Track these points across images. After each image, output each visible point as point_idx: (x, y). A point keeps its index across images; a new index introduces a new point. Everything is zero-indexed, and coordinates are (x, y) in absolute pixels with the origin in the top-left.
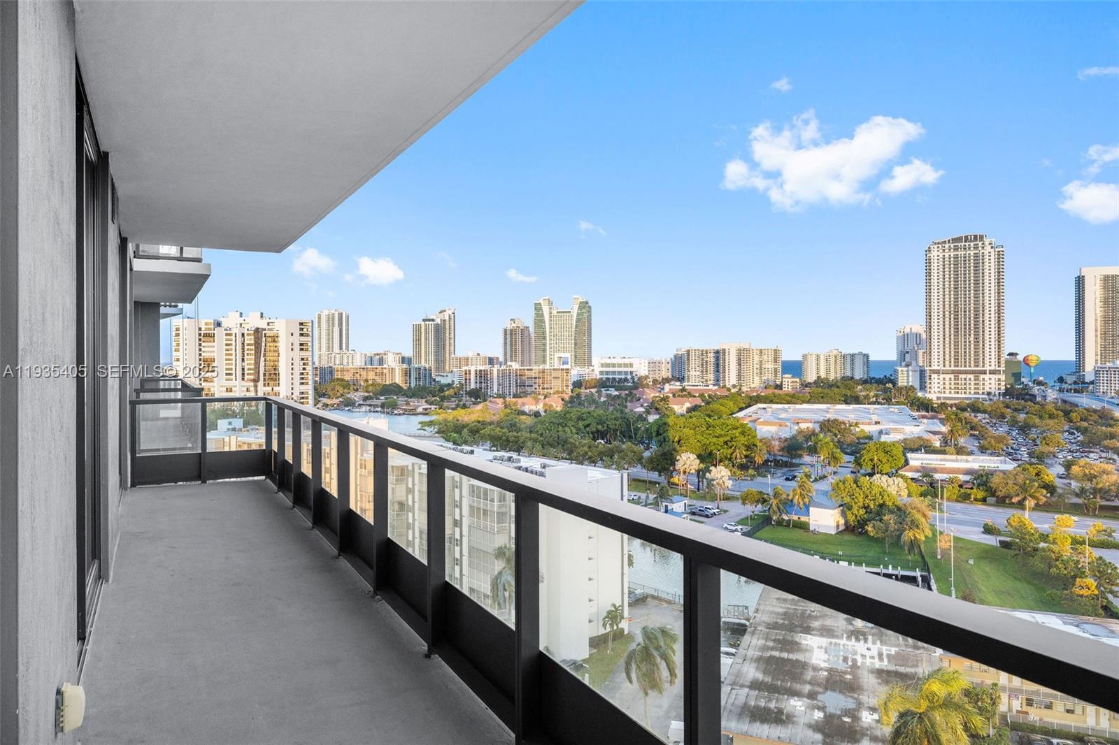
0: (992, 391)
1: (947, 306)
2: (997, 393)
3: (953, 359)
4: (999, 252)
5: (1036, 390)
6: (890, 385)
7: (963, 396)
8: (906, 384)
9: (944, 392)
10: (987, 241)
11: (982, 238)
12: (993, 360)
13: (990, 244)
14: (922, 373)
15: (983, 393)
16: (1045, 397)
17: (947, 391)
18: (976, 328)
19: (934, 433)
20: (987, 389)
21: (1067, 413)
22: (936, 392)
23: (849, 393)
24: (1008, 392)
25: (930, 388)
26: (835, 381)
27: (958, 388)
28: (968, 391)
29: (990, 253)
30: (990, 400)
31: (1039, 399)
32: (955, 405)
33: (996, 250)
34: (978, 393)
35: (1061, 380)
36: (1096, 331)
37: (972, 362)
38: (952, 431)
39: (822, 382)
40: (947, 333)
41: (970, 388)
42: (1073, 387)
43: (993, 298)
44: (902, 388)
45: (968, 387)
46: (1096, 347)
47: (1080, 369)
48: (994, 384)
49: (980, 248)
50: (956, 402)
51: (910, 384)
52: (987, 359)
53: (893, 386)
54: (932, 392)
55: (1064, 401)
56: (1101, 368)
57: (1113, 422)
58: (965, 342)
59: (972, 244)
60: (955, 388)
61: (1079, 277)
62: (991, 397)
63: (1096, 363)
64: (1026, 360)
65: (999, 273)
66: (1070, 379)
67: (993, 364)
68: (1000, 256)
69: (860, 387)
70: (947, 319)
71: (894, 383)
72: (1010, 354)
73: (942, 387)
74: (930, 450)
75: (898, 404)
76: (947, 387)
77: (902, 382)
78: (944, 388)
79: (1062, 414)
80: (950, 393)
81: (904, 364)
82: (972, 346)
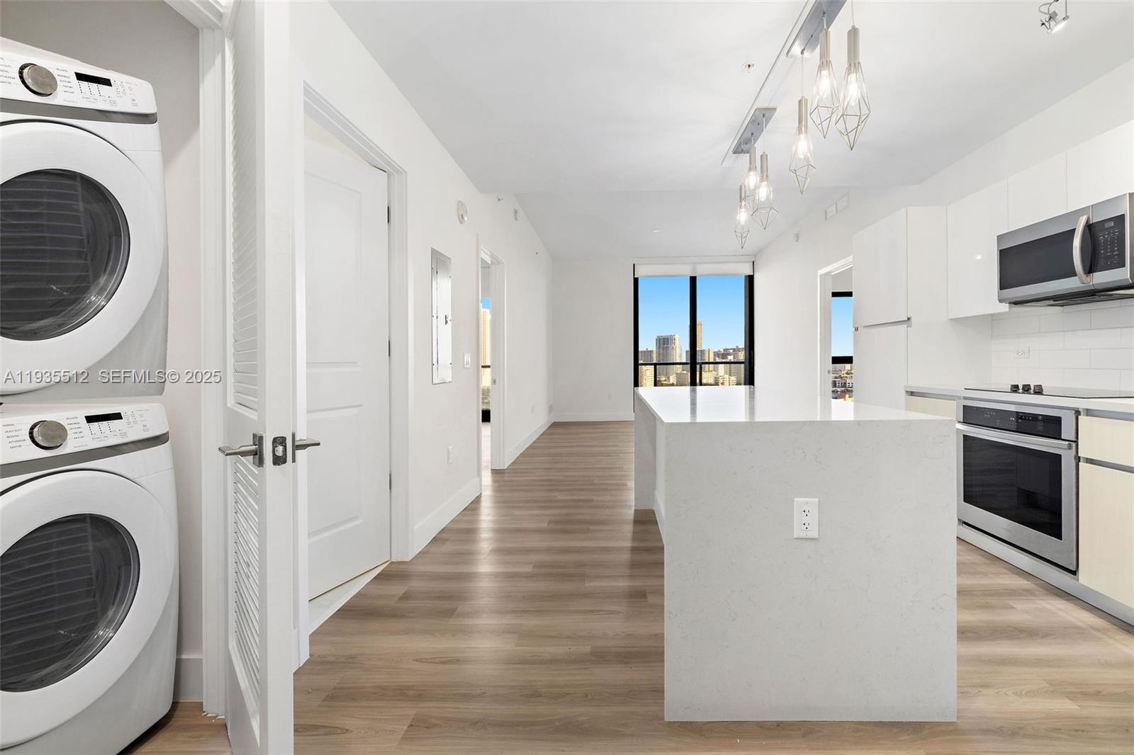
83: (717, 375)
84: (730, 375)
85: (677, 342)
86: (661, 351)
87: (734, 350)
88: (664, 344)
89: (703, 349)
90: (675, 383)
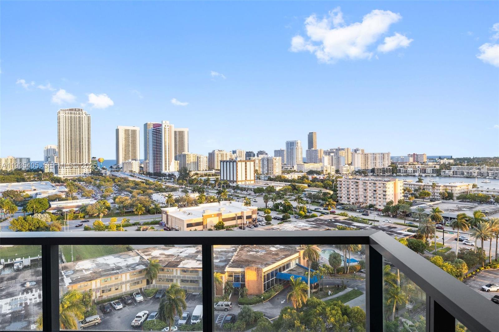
0: (86, 172)
1: (67, 137)
2: (88, 174)
3: (70, 160)
4: (88, 117)
5: (103, 171)
6: (41, 172)
7: (75, 175)
8: (49, 171)
9: (66, 174)
10: (84, 112)
11: (82, 110)
12: (86, 160)
14: (56, 167)
15: (83, 174)
16: (106, 174)
17: (68, 174)
18: (80, 147)
19: (62, 192)
20: (84, 172)
21: (114, 180)
22: (62, 174)
23: (19, 177)
24: (92, 173)
25: (60, 172)
26: (11, 172)
27: (72, 172)
28: (76, 173)
30: (86, 176)
31: (104, 175)
32: (71, 179)
34: (81, 174)
35: (111, 167)
36: (123, 149)
37: (78, 161)
38: (70, 190)
39: (3, 172)
40: (67, 149)
41: (77, 172)
42: (115, 170)
43: (86, 135)
44: (47, 173)
45: (77, 171)
46: (123, 155)
47: (117, 163)
48: (87, 170)
50: (72, 178)
51: (51, 171)
52: (84, 160)
53: (43, 173)
54: (61, 174)
55: (113, 175)
56: (124, 162)
58: (75, 153)
59: (78, 112)
60: (71, 172)
61: (117, 129)
62: (86, 175)
64: (99, 160)
65: (89, 125)
66: (115, 167)
67: (86, 162)
68: (89, 119)
69: (25, 174)
70: (67, 143)
71: (43, 171)
72: (93, 158)
73: (65, 172)
74: (60, 199)
75: (45, 180)
76: (68, 172)
77: (46, 171)
78: (66, 172)
80: (69, 174)
81: (47, 162)
82: (78, 154)
83: (323, 165)
84: (332, 165)
85: (299, 144)
86: (289, 151)
87: (337, 150)
90: (296, 170)
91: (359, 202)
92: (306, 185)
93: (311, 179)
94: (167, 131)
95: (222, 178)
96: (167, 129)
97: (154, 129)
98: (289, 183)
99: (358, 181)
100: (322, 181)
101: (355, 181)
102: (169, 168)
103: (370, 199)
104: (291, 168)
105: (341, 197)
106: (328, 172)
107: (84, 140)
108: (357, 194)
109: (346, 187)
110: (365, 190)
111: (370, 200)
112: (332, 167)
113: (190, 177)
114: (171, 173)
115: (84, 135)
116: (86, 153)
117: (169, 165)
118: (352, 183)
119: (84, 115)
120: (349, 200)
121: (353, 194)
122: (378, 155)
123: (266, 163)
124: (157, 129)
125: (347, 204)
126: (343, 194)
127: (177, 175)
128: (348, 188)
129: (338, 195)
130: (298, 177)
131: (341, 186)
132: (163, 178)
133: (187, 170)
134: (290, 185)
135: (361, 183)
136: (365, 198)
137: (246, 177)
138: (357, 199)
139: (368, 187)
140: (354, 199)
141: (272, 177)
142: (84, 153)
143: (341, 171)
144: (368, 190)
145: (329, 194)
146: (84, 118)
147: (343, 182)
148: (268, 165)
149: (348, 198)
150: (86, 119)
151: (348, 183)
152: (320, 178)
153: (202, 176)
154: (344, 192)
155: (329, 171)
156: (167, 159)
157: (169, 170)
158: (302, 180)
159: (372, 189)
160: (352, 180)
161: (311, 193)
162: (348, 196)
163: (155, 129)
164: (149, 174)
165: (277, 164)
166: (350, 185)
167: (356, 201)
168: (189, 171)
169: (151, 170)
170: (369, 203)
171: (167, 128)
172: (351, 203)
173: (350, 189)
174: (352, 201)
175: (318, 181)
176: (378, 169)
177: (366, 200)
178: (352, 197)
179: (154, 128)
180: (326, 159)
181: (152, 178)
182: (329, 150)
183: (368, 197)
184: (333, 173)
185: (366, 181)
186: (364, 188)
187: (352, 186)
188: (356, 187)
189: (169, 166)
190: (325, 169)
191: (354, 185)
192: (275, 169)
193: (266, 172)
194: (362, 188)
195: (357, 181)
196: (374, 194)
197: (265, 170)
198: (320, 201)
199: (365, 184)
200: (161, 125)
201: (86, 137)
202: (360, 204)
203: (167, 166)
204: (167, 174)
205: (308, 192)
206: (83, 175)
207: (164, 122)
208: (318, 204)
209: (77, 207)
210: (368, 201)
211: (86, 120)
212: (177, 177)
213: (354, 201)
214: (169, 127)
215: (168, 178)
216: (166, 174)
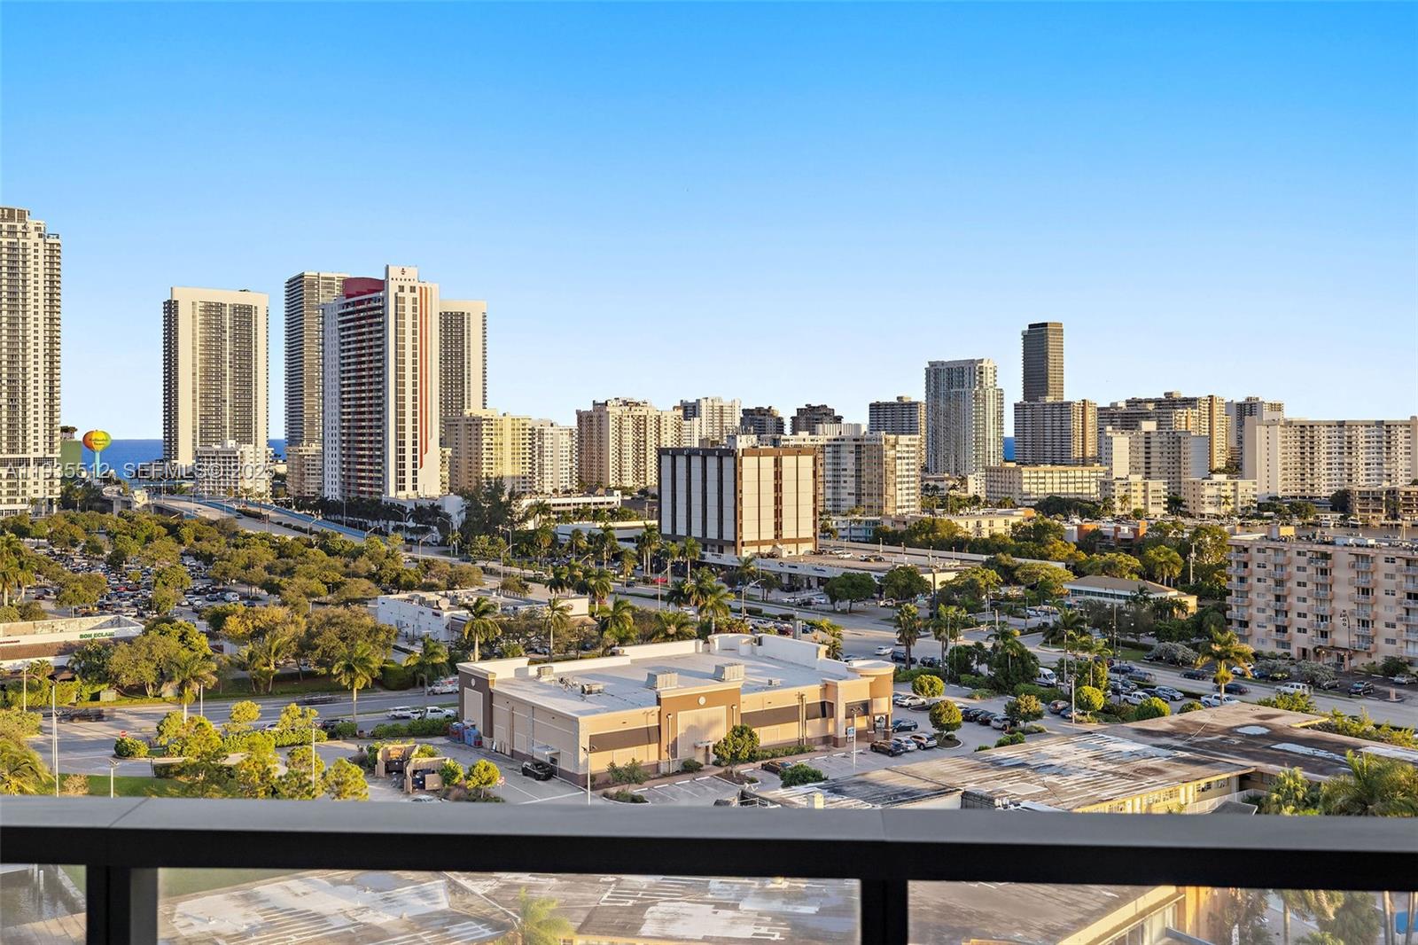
0: (40, 496)
2: (47, 500)
4: (51, 244)
5: (109, 491)
10: (31, 223)
11: (22, 216)
12: (41, 440)
13: (37, 229)
16: (128, 505)
18: (12, 380)
20: (30, 494)
21: (173, 531)
24: (66, 502)
29: (36, 244)
31: (119, 507)
33: (48, 241)
34: (14, 501)
36: (194, 392)
37: (5, 445)
43: (41, 328)
46: (194, 418)
47: (170, 455)
48: (40, 485)
49: (19, 235)
52: (30, 439)
55: (160, 509)
56: (205, 452)
57: (240, 541)
59: (5, 226)
61: (170, 302)
62: (42, 508)
63: (194, 445)
64: (87, 441)
65: (53, 283)
67: (41, 447)
68: (54, 253)
72: (67, 430)
79: (165, 531)
83: (1109, 473)
84: (1148, 475)
85: (988, 379)
86: (942, 405)
87: (1158, 402)
88: (950, 386)
89: (1066, 399)
90: (983, 496)
91: (1334, 648)
92: (1060, 565)
93: (1076, 539)
94: (409, 313)
95: (667, 530)
96: (409, 306)
97: (348, 305)
98: (985, 557)
99: (1329, 549)
100: (1133, 546)
101: (1316, 547)
102: (415, 480)
103: (1391, 633)
104: (954, 487)
105: (1244, 624)
106: (1134, 507)
107: (30, 351)
108: (1326, 609)
109: (1269, 575)
110: (1366, 591)
111: (1387, 641)
112: (1152, 484)
113: (512, 523)
114: (426, 504)
115: (31, 326)
116: (41, 409)
117: (415, 465)
118: (1303, 561)
119: (33, 236)
120: (1285, 638)
121: (1302, 607)
122: (1362, 432)
123: (849, 462)
124: (361, 303)
125: (1274, 657)
126: (1253, 611)
127: (454, 507)
128: (1280, 583)
129: (1233, 613)
130: (1014, 526)
131: (1242, 572)
132: (392, 524)
133: (502, 492)
134: (987, 565)
135: (1342, 557)
136: (1362, 631)
137: (778, 526)
138: (1324, 634)
139: (1380, 576)
140: (1310, 632)
141: (888, 525)
142: (30, 406)
143: (1191, 505)
144: (1379, 593)
145: (1182, 606)
146: (31, 251)
147: (1253, 551)
148: (858, 470)
149: (1282, 629)
150: (41, 254)
151: (1280, 559)
152: (1120, 536)
153: (564, 517)
154: (1261, 602)
155: (1137, 502)
156: (409, 440)
157: (415, 488)
158: (1033, 539)
159: (1399, 586)
160: (1302, 547)
161: (1102, 605)
162: (1281, 620)
163: (354, 304)
164: (326, 507)
165: (901, 467)
166: (1292, 569)
167: (1322, 642)
168: (511, 494)
169: (333, 492)
170: (1384, 651)
171: (408, 295)
172: (1294, 652)
173: (1292, 584)
174: (1300, 641)
175: (1111, 549)
176: (1365, 496)
177: (1370, 639)
178: (1302, 622)
179: (349, 296)
180: (1121, 444)
181: (340, 522)
182: (1122, 405)
183: (1380, 625)
184: (1158, 511)
185: (1368, 551)
186: (1362, 583)
187: (1301, 575)
188: (1320, 579)
189: (415, 473)
190: (1119, 491)
191: (1311, 570)
192: (891, 490)
193: (852, 501)
194: (1351, 582)
195: (1323, 548)
196: (1408, 610)
197: (844, 494)
198: (1146, 640)
199: (1363, 566)
200: (380, 285)
201: (41, 335)
202: (1342, 659)
203: (409, 469)
204: (410, 506)
205: (1080, 598)
206: (24, 506)
207: (394, 272)
208: (1140, 653)
209: (67, 649)
210: (1380, 642)
211: (41, 260)
212: (457, 521)
213: (1311, 640)
214: (417, 295)
215: (411, 524)
216: (402, 509)
